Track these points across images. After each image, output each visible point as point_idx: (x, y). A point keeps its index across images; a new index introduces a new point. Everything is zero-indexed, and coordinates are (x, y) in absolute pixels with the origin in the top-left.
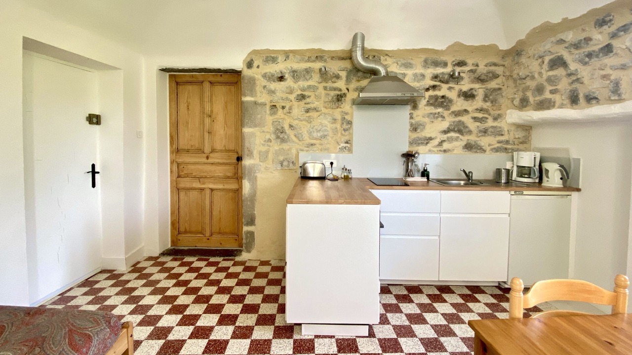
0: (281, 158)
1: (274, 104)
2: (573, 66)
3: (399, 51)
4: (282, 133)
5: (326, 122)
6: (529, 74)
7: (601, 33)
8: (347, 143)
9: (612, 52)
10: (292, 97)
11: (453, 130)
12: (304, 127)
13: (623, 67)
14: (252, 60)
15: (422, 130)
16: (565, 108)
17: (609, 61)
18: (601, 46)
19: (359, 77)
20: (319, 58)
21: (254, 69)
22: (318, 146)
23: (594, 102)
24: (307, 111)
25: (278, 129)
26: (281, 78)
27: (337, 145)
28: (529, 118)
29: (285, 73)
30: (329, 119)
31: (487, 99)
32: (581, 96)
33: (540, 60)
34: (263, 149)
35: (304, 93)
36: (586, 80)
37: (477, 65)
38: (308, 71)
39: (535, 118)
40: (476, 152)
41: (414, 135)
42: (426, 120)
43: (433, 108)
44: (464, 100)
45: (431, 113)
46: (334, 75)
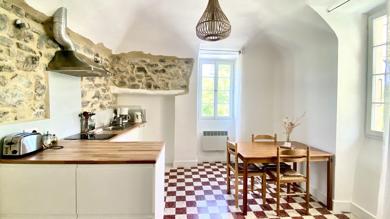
2: (149, 73)
5: (21, 86)
6: (126, 70)
7: (161, 64)
8: (41, 108)
9: (165, 72)
11: (97, 97)
13: (169, 79)
15: (85, 96)
16: (145, 89)
17: (163, 75)
18: (161, 69)
19: (49, 44)
20: (14, 9)
23: (158, 89)
27: (33, 111)
28: (126, 92)
30: (25, 81)
32: (152, 85)
33: (132, 66)
36: (155, 80)
37: (102, 59)
38: (2, 18)
39: (130, 92)
40: (103, 109)
41: (83, 100)
42: (87, 89)
43: (88, 80)
45: (88, 85)
46: (28, 34)
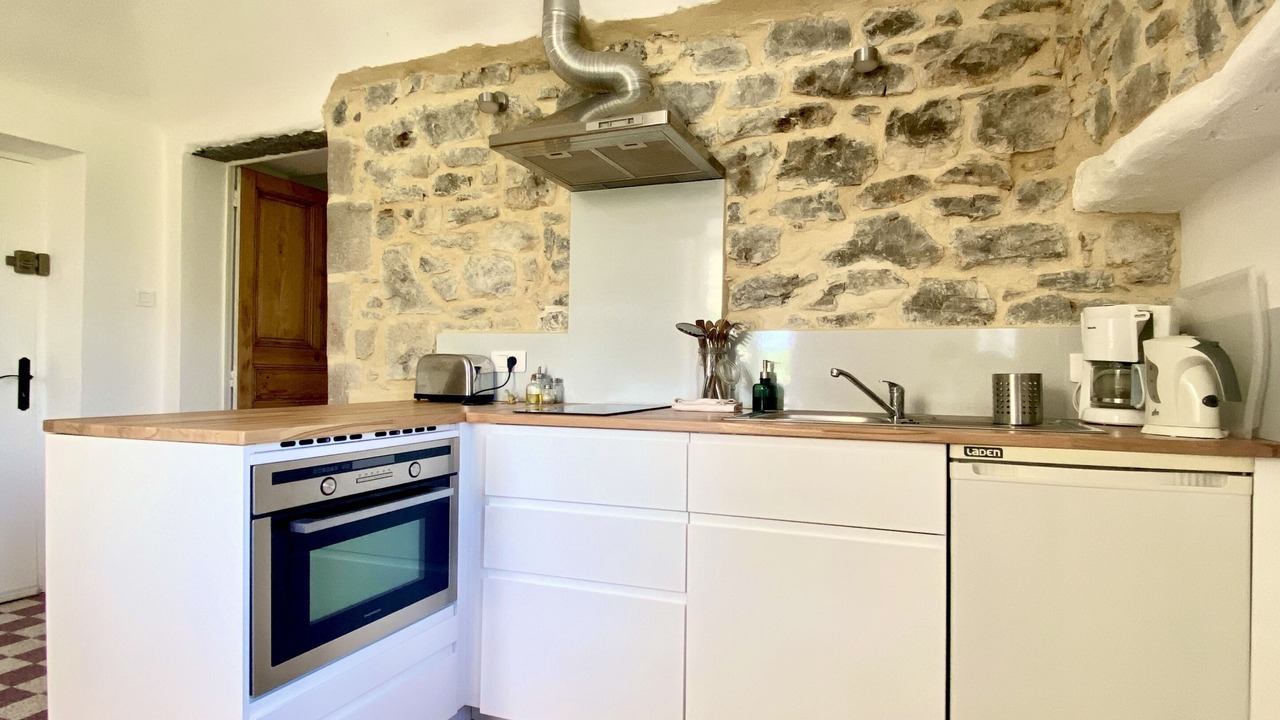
0: (402, 349)
1: (388, 207)
4: (403, 280)
8: (559, 302)
10: (428, 184)
11: (870, 250)
12: (456, 266)
14: (343, 102)
15: (766, 259)
20: (489, 74)
21: (349, 124)
22: (489, 313)
24: (463, 219)
25: (394, 272)
26: (404, 139)
27: (537, 309)
29: (412, 123)
30: (516, 236)
31: (991, 131)
34: (365, 325)
35: (452, 171)
37: (954, 20)
40: (952, 321)
41: (745, 274)
42: (781, 222)
44: (910, 144)
45: (797, 200)
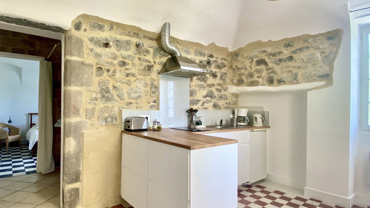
0: (106, 115)
1: (100, 66)
2: (270, 65)
3: (185, 41)
4: (107, 92)
5: (141, 86)
6: (244, 67)
7: (287, 50)
8: (154, 102)
9: (293, 60)
10: (115, 62)
11: (209, 96)
12: (125, 89)
13: (299, 68)
14: (80, 23)
15: (195, 95)
16: (265, 86)
17: (291, 64)
18: (287, 57)
19: (161, 55)
20: (136, 35)
21: (82, 32)
22: (134, 104)
23: (283, 83)
24: (127, 75)
25: (103, 89)
26: (107, 45)
27: (148, 103)
28: (245, 90)
29: (110, 41)
30: (143, 83)
31: (222, 78)
32: (275, 80)
33: (250, 60)
34: (90, 107)
35: (125, 60)
36: (278, 72)
37: (218, 59)
38: (128, 43)
39: (248, 90)
40: (218, 109)
41: (192, 98)
42: (197, 89)
43: (199, 81)
44: (213, 78)
45: (199, 85)
46: (146, 50)
